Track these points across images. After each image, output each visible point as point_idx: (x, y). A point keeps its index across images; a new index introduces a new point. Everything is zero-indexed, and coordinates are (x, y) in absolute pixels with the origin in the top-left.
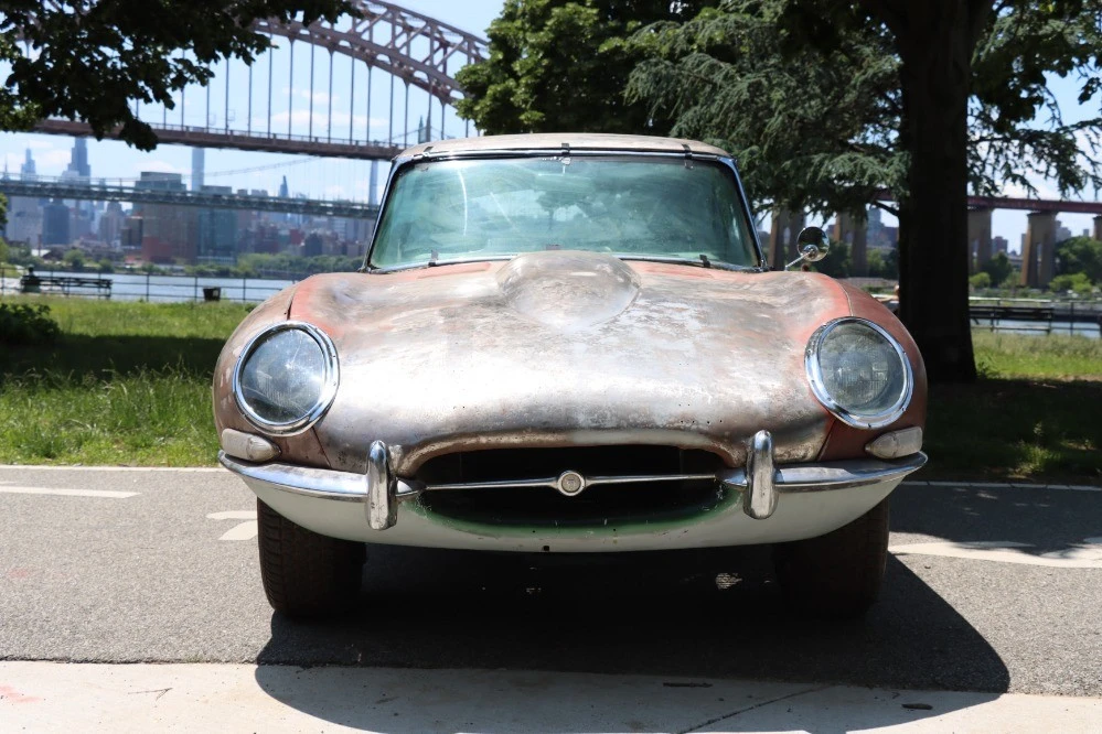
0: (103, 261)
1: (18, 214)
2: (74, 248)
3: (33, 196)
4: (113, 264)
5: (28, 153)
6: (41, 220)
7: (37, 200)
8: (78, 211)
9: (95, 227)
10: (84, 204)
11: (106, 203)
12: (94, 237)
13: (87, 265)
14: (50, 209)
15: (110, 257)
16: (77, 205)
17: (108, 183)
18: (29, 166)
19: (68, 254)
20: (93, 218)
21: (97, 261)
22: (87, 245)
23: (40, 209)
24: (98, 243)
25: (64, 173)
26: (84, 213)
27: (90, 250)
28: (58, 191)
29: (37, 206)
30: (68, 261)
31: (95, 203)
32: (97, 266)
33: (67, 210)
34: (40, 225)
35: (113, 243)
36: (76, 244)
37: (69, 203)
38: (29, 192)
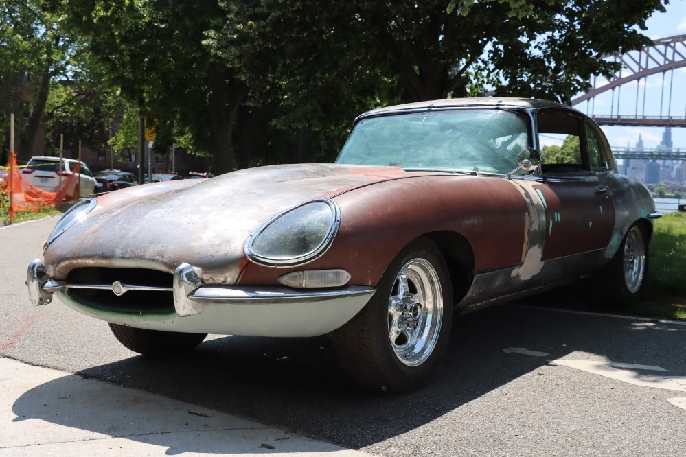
0: (677, 192)
1: (633, 169)
2: (660, 185)
3: (639, 159)
4: (681, 194)
5: (640, 137)
6: (644, 171)
7: (643, 161)
8: (664, 166)
9: (674, 174)
10: (668, 162)
11: (680, 161)
12: (672, 179)
13: (667, 194)
14: (650, 165)
15: (680, 190)
16: (664, 163)
17: (681, 151)
18: (640, 143)
19: (657, 189)
20: (672, 169)
21: (673, 192)
22: (668, 184)
23: (644, 165)
24: (674, 183)
25: (658, 146)
26: (668, 167)
27: (669, 186)
28: (654, 156)
29: (642, 164)
30: (657, 192)
31: (674, 161)
32: (672, 195)
33: (658, 166)
34: (644, 174)
35: (682, 182)
36: (662, 183)
37: (659, 162)
38: (637, 157)
